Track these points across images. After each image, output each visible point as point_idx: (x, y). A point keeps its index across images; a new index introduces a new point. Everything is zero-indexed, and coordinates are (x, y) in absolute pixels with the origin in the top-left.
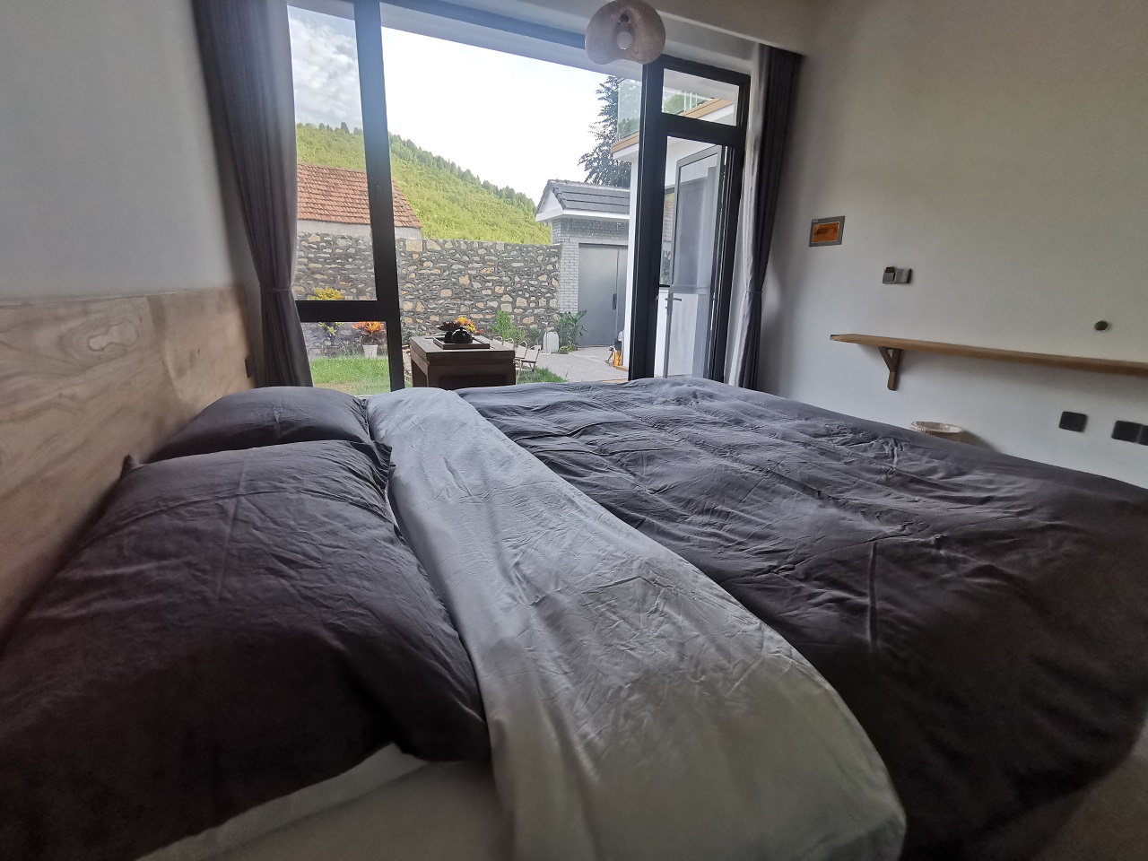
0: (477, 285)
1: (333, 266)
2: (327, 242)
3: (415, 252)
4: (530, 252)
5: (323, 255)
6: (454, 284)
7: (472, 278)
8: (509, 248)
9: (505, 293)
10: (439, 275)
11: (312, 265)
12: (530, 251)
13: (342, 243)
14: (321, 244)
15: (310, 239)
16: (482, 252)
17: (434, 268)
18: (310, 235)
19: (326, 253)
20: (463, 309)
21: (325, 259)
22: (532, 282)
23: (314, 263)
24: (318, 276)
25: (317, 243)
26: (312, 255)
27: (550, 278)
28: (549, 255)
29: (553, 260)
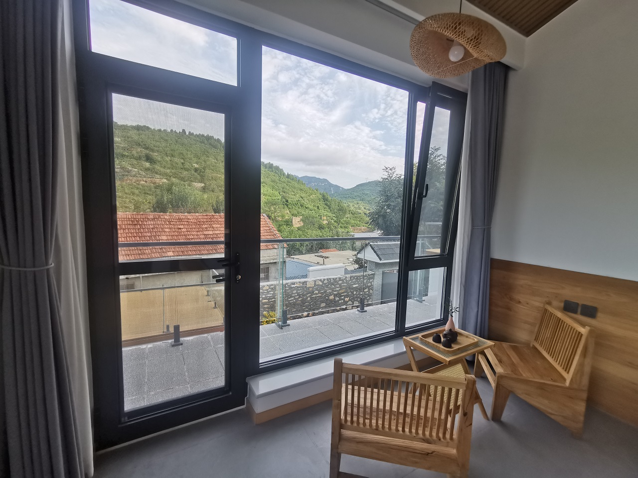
0: (337, 299)
3: (311, 287)
4: (361, 279)
6: (327, 300)
7: (335, 296)
8: (352, 278)
9: (349, 300)
10: (321, 296)
16: (340, 282)
17: (319, 293)
22: (361, 293)
27: (369, 290)
28: (369, 279)
29: (371, 281)
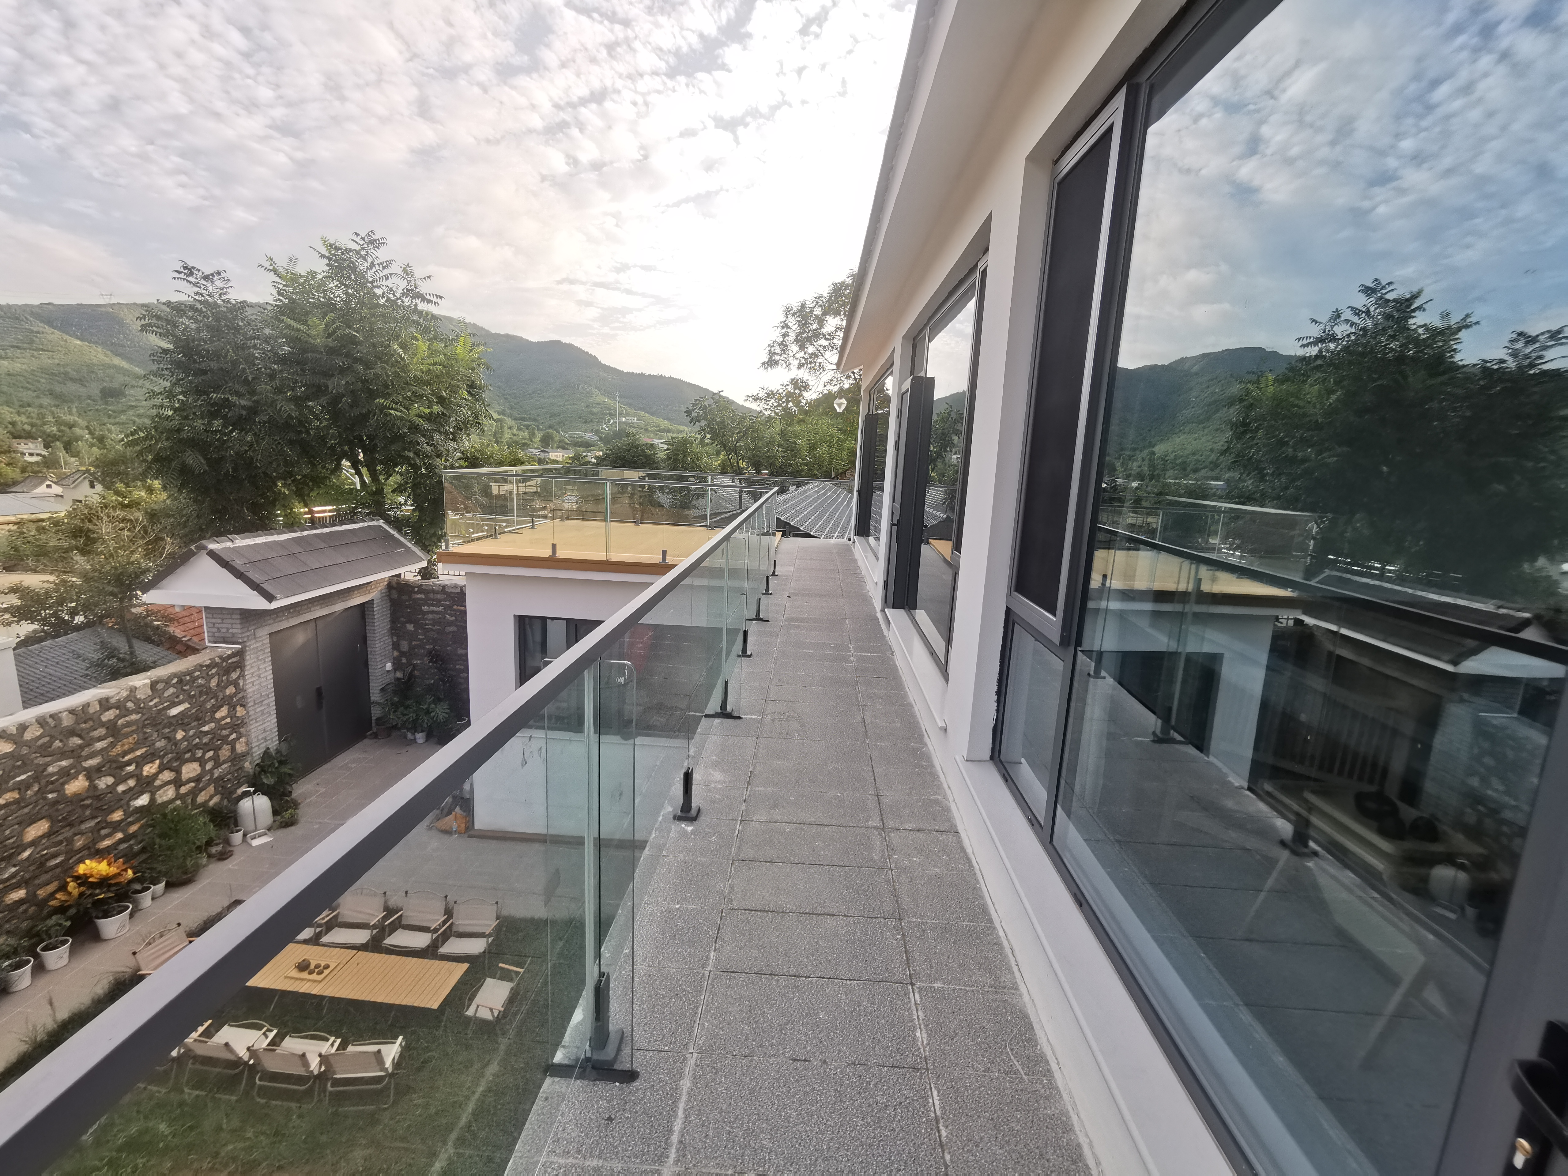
0: (105, 782)
4: (194, 679)
6: (56, 802)
7: (92, 774)
8: (160, 686)
9: (161, 769)
10: (16, 802)
12: (198, 678)
20: (79, 842)
22: (206, 728)
27: (233, 708)
28: (227, 671)
29: (234, 676)
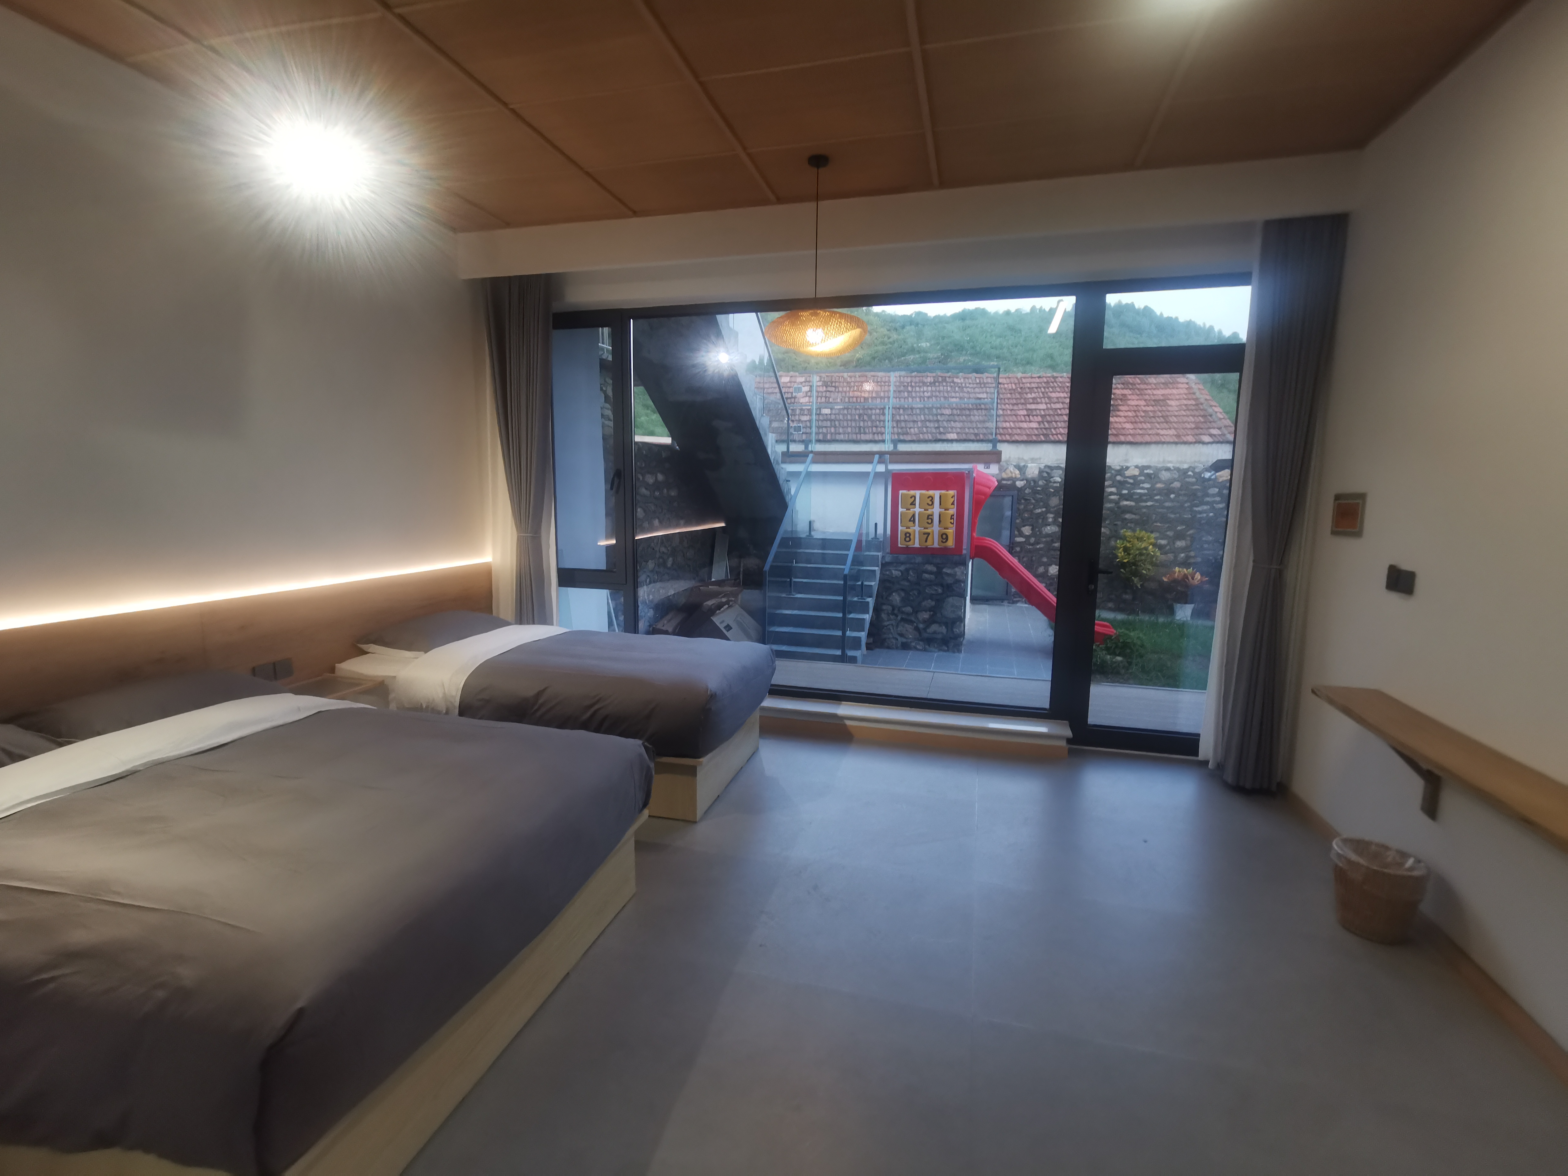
1: (1149, 504)
2: (1149, 475)
5: (1139, 491)
11: (1126, 503)
13: (1165, 475)
14: (1140, 478)
15: (1128, 473)
18: (1127, 468)
19: (1143, 488)
21: (1141, 495)
23: (1127, 500)
24: (1128, 516)
25: (1134, 477)
26: (1125, 492)
